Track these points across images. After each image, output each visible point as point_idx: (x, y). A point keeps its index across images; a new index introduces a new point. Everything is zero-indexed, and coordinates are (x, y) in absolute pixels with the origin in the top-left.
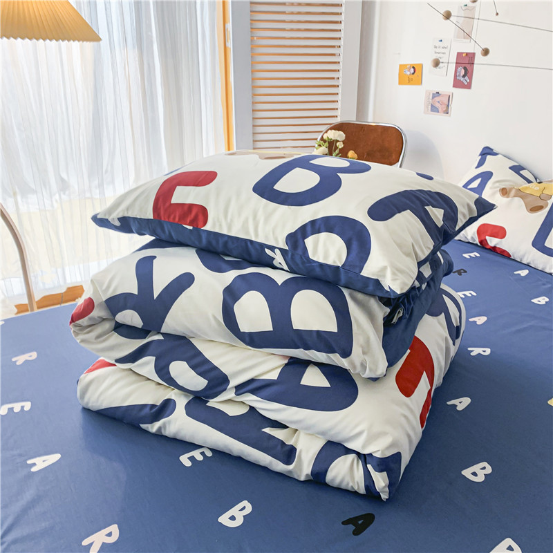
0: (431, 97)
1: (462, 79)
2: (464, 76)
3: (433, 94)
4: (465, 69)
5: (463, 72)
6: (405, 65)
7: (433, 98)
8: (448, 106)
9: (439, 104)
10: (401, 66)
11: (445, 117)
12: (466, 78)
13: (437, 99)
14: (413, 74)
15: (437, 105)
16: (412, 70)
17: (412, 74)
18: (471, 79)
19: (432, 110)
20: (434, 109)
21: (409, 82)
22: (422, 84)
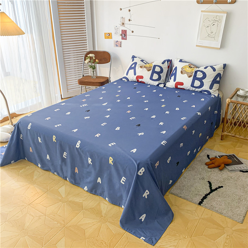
2: (124, 36)
3: (116, 41)
5: (124, 35)
6: (106, 33)
7: (116, 43)
8: (121, 45)
9: (118, 44)
10: (105, 33)
15: (118, 45)
16: (109, 35)
17: (109, 36)
18: (126, 37)
20: (117, 46)
21: (108, 38)
22: (112, 38)
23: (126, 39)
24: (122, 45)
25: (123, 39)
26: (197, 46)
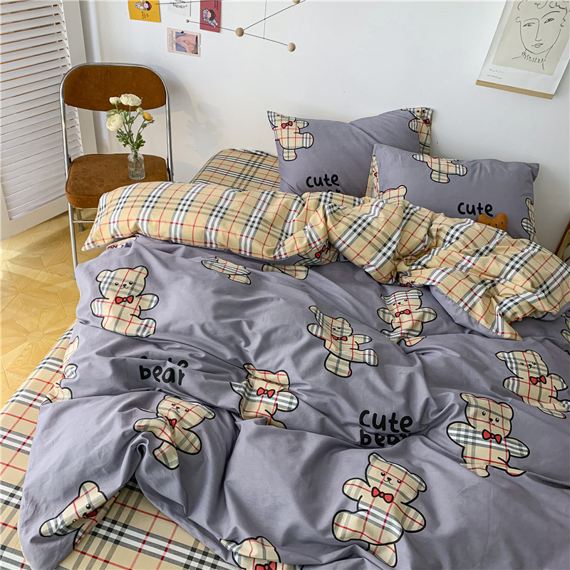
0: (174, 36)
1: (210, 22)
2: (211, 19)
3: (177, 33)
4: (211, 11)
5: (209, 15)
7: (177, 37)
8: (196, 46)
9: (185, 44)
11: (194, 57)
12: (214, 21)
13: (182, 38)
14: (149, 9)
15: (184, 44)
16: (147, 6)
17: (147, 10)
18: (219, 22)
19: (178, 50)
20: (179, 48)
21: (144, 17)
22: (160, 21)
23: (217, 29)
24: (202, 47)
25: (204, 25)
26: (479, 83)
